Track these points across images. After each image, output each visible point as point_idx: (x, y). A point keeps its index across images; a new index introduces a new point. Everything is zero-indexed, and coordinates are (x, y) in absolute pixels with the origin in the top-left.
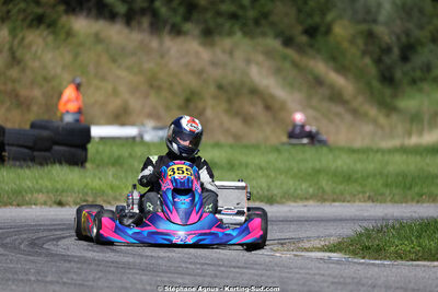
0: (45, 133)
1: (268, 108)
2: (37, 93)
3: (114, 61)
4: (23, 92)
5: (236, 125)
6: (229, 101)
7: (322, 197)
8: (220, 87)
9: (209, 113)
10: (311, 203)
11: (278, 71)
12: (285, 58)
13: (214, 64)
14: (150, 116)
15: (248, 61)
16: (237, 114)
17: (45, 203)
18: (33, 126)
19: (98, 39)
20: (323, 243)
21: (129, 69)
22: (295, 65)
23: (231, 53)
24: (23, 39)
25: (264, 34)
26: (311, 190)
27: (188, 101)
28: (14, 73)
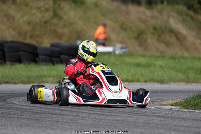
0: (57, 49)
1: (178, 38)
2: (66, 31)
3: (104, 15)
4: (59, 30)
5: (162, 47)
6: (159, 35)
7: (188, 81)
8: (155, 28)
9: (149, 41)
10: (182, 83)
11: (184, 21)
12: (187, 15)
13: (152, 17)
14: (120, 42)
15: (169, 16)
16: (163, 42)
17: (52, 83)
18: (52, 45)
19: (96, 5)
20: (173, 102)
21: (111, 19)
22: (192, 18)
23: (161, 12)
24: (59, 5)
25: (178, 3)
26: (183, 77)
27: (139, 35)
28: (55, 21)
